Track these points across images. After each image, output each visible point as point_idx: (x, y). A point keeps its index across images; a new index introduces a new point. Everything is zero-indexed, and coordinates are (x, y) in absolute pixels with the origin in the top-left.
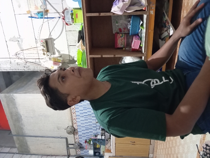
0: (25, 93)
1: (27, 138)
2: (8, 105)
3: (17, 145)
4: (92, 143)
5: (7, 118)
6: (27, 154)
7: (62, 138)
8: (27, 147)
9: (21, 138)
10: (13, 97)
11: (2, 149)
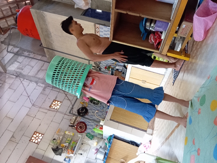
2: (39, 21)
3: (47, 56)
4: (110, 70)
5: (38, 32)
7: (85, 59)
10: (43, 15)
11: (35, 56)
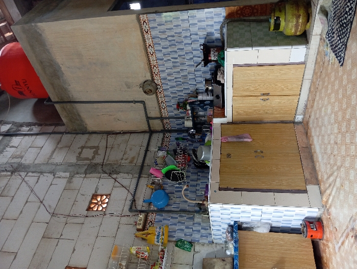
0: (56, 20)
1: (78, 106)
3: (64, 120)
4: (188, 107)
5: (37, 72)
6: (83, 134)
7: (136, 102)
8: (82, 120)
9: (68, 106)
10: (38, 31)
